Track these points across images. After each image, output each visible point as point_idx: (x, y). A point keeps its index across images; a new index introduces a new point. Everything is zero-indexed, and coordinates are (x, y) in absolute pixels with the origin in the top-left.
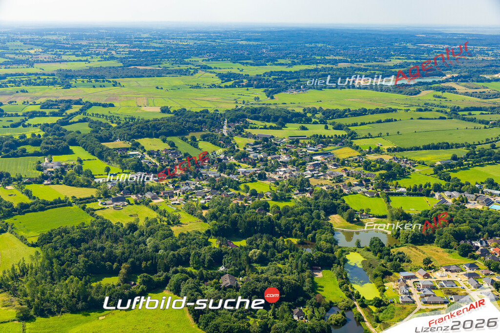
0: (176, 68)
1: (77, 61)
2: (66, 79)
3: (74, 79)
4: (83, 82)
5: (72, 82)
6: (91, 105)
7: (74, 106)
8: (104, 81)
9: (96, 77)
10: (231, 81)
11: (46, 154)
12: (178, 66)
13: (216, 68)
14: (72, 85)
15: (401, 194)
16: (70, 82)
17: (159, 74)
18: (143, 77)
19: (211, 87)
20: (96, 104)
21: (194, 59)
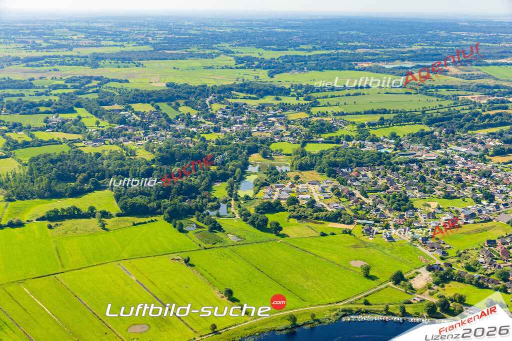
0: (201, 52)
1: (113, 46)
2: (96, 60)
3: (103, 61)
4: (111, 63)
5: (101, 63)
6: (109, 81)
7: (93, 81)
8: (129, 63)
9: (124, 59)
10: (244, 63)
11: (54, 113)
12: (204, 51)
13: (238, 52)
14: (100, 66)
15: (318, 142)
16: (99, 63)
17: (182, 57)
18: (167, 59)
19: (223, 68)
20: (113, 80)
21: (223, 44)
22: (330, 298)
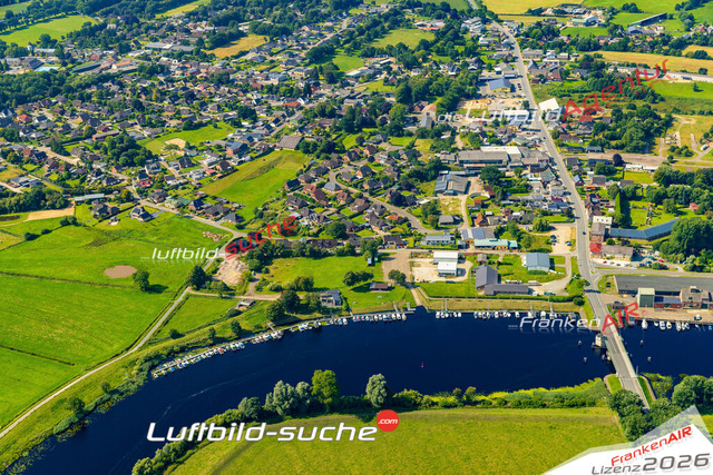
22: (111, 345)
